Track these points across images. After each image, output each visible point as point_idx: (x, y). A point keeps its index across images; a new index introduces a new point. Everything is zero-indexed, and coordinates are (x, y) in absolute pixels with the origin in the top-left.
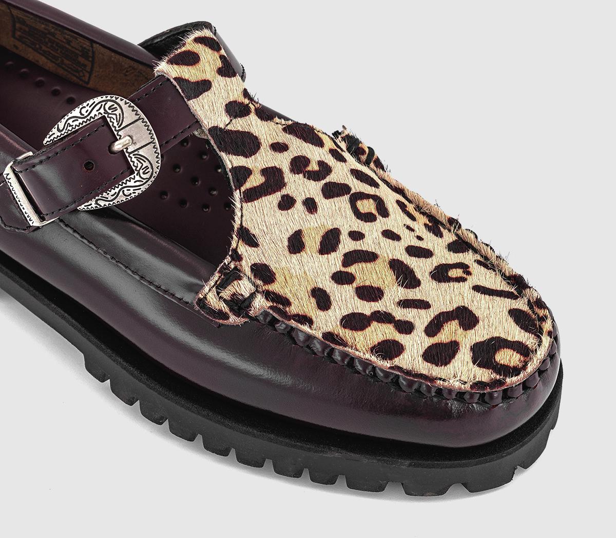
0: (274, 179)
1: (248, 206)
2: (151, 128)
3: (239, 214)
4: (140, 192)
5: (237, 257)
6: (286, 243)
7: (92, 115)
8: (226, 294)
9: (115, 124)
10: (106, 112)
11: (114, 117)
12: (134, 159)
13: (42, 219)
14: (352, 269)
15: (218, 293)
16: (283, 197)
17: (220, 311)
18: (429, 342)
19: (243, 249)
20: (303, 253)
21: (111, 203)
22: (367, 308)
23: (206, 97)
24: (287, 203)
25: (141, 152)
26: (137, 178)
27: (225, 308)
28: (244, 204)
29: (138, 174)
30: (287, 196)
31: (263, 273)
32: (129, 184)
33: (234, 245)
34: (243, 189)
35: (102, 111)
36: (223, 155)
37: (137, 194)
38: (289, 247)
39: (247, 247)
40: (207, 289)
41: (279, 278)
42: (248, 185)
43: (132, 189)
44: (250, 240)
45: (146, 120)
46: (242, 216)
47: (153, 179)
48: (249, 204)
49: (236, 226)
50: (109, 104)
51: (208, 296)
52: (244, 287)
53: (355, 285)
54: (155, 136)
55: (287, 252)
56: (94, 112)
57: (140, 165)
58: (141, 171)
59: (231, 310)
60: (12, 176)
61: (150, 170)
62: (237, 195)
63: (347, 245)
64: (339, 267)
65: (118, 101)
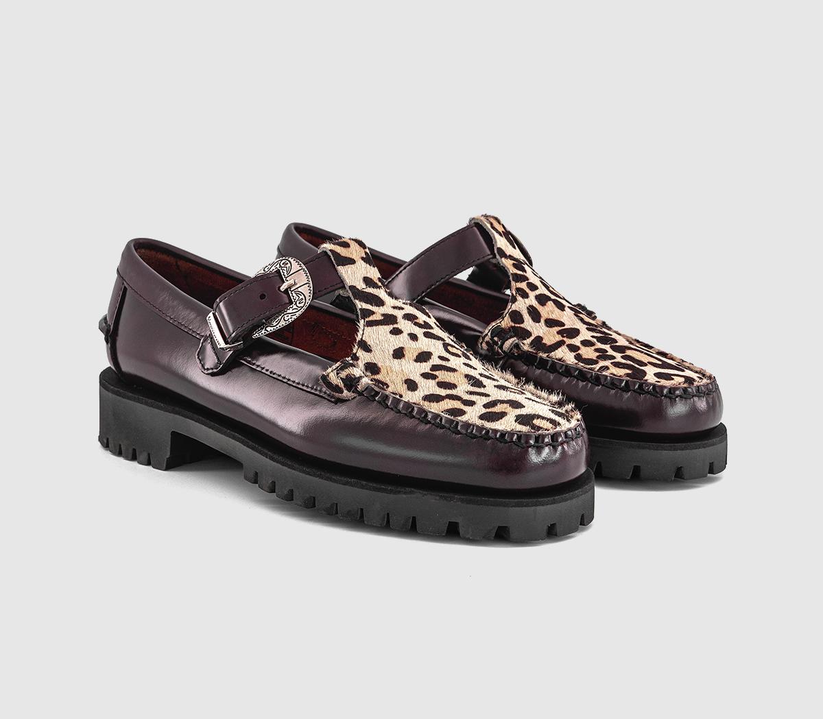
0: (389, 319)
1: (368, 329)
2: (308, 274)
3: (361, 332)
4: (295, 317)
5: (356, 358)
6: (392, 353)
7: (271, 270)
8: (343, 374)
9: (285, 274)
10: (280, 266)
11: (285, 269)
12: (294, 295)
13: (226, 343)
14: (437, 373)
15: (337, 374)
16: (394, 328)
17: (337, 386)
18: (484, 411)
19: (360, 353)
20: (403, 360)
21: (275, 328)
22: (443, 392)
23: (349, 268)
24: (396, 332)
25: (299, 290)
26: (295, 307)
27: (341, 385)
28: (366, 328)
29: (296, 304)
30: (398, 328)
31: (372, 368)
32: (288, 311)
33: (355, 351)
34: (367, 319)
35: (278, 266)
36: (357, 302)
37: (293, 319)
38: (393, 355)
39: (364, 352)
40: (330, 370)
41: (383, 371)
42: (371, 318)
43: (290, 315)
44: (366, 347)
45: (306, 269)
46: (363, 334)
47: (305, 308)
48: (369, 328)
49: (358, 339)
50: (283, 261)
51: (330, 375)
52: (357, 372)
53: (437, 380)
54: (310, 280)
55: (391, 358)
56: (273, 268)
57: (297, 298)
58: (298, 302)
59: (345, 385)
60: (212, 318)
61: (304, 301)
62: (362, 322)
63: (435, 361)
64: (428, 370)
65: (290, 259)
